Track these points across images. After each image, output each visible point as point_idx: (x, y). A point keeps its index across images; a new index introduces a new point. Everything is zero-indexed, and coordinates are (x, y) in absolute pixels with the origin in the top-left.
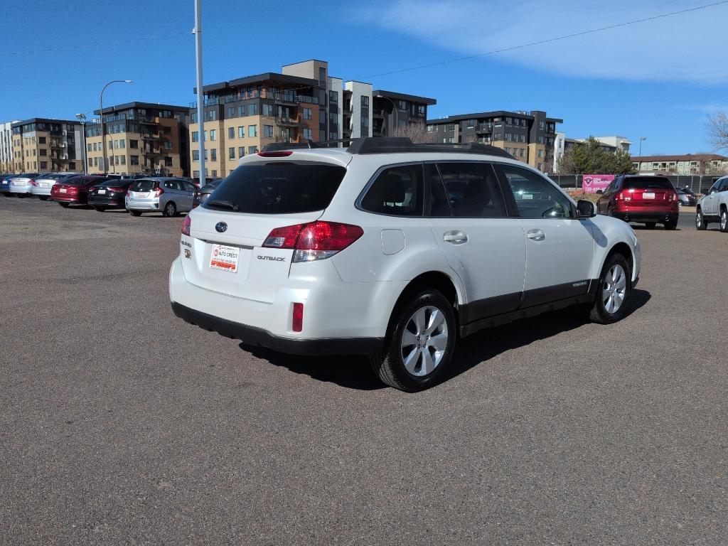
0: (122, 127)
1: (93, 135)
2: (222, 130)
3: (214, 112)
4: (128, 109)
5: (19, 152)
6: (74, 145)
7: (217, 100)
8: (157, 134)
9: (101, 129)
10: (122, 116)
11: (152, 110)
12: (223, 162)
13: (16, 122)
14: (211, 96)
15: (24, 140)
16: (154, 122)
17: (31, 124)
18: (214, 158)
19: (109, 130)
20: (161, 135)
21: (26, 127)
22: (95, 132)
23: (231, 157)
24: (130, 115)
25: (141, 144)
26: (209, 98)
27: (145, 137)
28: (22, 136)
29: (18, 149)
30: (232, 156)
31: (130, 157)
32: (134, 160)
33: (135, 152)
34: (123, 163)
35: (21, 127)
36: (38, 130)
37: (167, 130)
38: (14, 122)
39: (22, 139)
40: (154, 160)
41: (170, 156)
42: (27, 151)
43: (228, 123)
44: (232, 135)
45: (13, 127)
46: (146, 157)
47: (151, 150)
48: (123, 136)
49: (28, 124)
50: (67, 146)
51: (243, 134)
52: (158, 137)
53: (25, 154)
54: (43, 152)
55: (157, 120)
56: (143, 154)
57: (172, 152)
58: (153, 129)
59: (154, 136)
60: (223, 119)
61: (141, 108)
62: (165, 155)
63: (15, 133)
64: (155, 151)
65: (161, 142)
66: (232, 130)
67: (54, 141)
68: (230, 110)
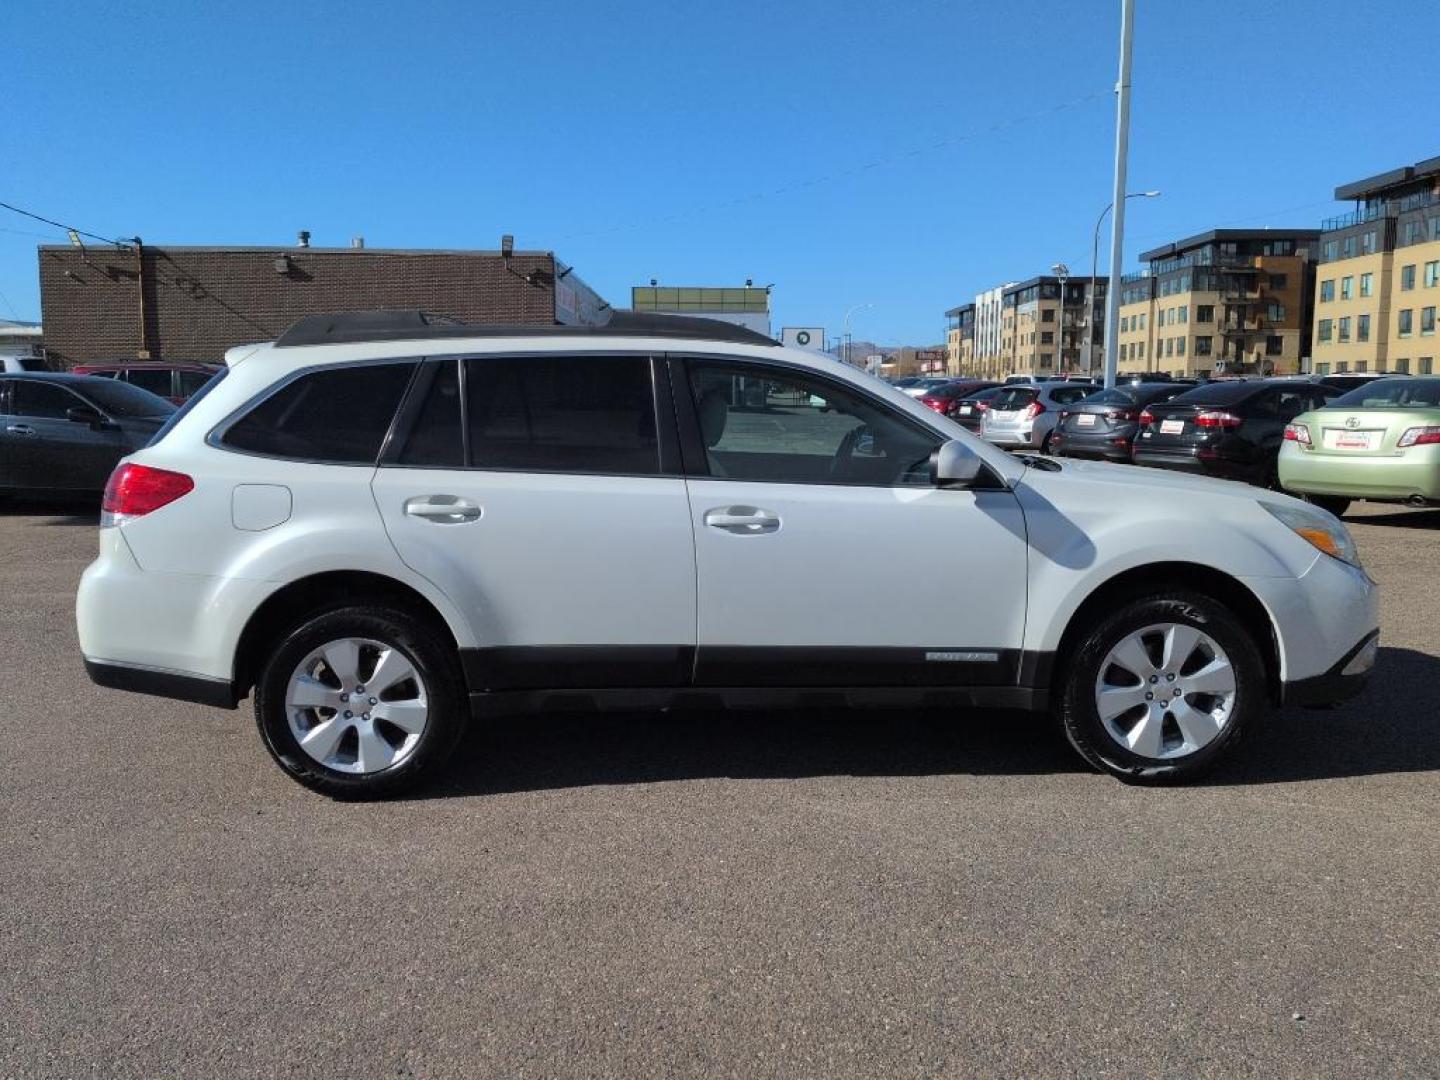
0: (1186, 280)
1: (1132, 301)
2: (1387, 272)
3: (1374, 234)
4: (1201, 246)
5: (1010, 339)
6: (1102, 322)
7: (1383, 209)
8: (1254, 290)
9: (1146, 289)
10: (1187, 262)
11: (1248, 242)
12: (1383, 344)
13: (1011, 285)
14: (1373, 202)
15: (1019, 317)
16: (1253, 268)
17: (1032, 287)
18: (1363, 334)
19: (1162, 287)
20: (1262, 291)
21: (1025, 293)
22: (1135, 296)
23: (1402, 331)
24: (1205, 257)
25: (1218, 313)
26: (1368, 206)
27: (1229, 299)
28: (1016, 310)
29: (1009, 333)
30: (1406, 328)
31: (1194, 339)
32: (1203, 346)
33: (1205, 329)
34: (1181, 352)
35: (1017, 293)
36: (1043, 297)
37: (1278, 281)
38: (1008, 286)
39: (1016, 315)
40: (1243, 345)
41: (1278, 334)
42: (1022, 337)
43: (1403, 256)
44: (1409, 282)
45: (1006, 295)
46: (1227, 338)
47: (1240, 323)
48: (1185, 299)
49: (1028, 288)
50: (1090, 324)
51: (1435, 279)
52: (1256, 296)
53: (1019, 341)
54: (1047, 338)
55: (1258, 263)
56: (1222, 331)
57: (1284, 326)
58: (1250, 280)
59: (1249, 295)
60: (1393, 248)
61: (1228, 241)
62: (1267, 333)
63: (1006, 305)
64: (1248, 325)
65: (1262, 306)
66: (1410, 271)
67: (1068, 316)
68: (1408, 228)
